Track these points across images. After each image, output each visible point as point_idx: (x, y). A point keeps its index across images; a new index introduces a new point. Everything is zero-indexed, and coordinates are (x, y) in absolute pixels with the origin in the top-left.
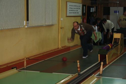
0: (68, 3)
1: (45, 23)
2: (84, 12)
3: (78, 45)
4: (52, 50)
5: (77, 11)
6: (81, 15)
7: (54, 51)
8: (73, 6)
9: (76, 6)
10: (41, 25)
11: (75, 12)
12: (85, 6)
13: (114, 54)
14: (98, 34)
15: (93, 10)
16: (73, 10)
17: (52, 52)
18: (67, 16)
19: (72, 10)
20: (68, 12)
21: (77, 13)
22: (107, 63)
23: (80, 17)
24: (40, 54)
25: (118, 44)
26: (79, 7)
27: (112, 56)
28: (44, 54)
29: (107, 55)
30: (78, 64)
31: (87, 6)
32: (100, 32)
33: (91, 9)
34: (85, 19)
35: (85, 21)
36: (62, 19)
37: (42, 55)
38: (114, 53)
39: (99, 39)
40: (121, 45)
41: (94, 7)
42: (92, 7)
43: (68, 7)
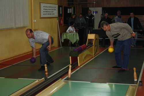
0: (41, 4)
1: (15, 25)
2: (61, 13)
3: (55, 46)
4: (24, 53)
5: (53, 12)
6: (57, 16)
7: (26, 54)
8: (48, 7)
9: (51, 7)
10: (10, 27)
11: (51, 13)
12: (62, 6)
13: (87, 56)
14: (75, 35)
15: (70, 11)
16: (48, 12)
17: (24, 55)
18: (41, 18)
19: (46, 12)
20: (42, 13)
21: (53, 14)
22: (79, 65)
23: (57, 19)
24: (11, 58)
25: (92, 45)
26: (55, 8)
27: (85, 57)
28: (15, 58)
29: (78, 57)
30: (46, 68)
31: (64, 7)
32: (77, 33)
33: (69, 9)
34: (62, 20)
35: (62, 22)
36: (35, 20)
37: (13, 59)
38: (87, 54)
39: (77, 40)
40: (96, 46)
41: (71, 8)
42: (69, 8)
43: (42, 8)
